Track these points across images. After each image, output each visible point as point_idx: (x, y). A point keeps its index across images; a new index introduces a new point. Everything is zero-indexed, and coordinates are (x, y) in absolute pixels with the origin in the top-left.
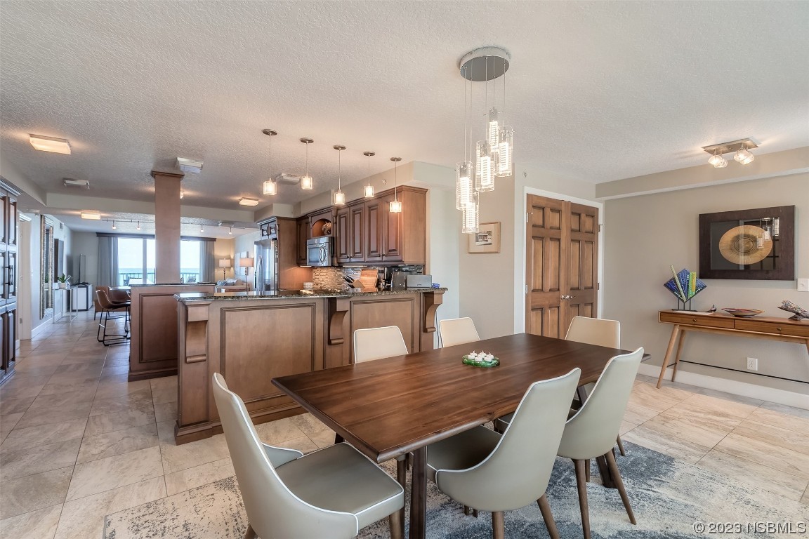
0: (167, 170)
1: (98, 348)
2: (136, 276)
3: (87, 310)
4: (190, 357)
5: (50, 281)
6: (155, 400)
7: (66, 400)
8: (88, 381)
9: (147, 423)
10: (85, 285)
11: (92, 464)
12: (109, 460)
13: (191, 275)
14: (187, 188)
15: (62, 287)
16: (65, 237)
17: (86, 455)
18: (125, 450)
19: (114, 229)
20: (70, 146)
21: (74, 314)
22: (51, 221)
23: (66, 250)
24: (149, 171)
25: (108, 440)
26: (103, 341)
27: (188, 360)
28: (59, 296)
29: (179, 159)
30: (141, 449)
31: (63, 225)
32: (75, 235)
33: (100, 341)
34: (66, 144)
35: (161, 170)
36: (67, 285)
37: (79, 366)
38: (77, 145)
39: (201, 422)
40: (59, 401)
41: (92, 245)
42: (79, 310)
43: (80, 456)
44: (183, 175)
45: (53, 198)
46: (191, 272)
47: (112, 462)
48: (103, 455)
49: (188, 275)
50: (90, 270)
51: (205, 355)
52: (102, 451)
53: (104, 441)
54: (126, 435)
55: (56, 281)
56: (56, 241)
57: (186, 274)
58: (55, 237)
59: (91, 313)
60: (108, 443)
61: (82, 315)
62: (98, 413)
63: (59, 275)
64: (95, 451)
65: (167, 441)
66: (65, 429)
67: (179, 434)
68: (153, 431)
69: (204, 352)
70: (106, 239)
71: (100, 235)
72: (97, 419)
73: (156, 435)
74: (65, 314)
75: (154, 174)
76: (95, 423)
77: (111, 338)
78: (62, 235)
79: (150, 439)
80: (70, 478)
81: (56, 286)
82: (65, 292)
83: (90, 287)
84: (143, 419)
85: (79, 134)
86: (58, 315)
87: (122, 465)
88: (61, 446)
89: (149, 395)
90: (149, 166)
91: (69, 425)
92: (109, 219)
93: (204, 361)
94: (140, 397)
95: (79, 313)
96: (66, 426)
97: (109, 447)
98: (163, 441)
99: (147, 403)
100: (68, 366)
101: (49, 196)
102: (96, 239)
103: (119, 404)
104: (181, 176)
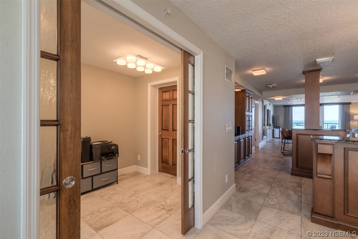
0: (311, 69)
1: (281, 155)
2: (302, 124)
3: (279, 138)
4: (320, 174)
5: (265, 126)
6: (303, 189)
7: (265, 175)
8: (274, 169)
9: (297, 200)
10: (279, 127)
11: (269, 209)
12: (276, 210)
13: (333, 125)
14: (324, 75)
15: (270, 128)
16: (271, 108)
17: (267, 203)
18: (283, 209)
19: (289, 103)
20: (266, 71)
21: (274, 139)
22: (266, 103)
23: (272, 114)
24: (302, 72)
25: (277, 201)
26: (283, 153)
27: (319, 175)
28: (269, 131)
29: (317, 60)
30: (291, 213)
31: (271, 104)
32: (276, 107)
33: (282, 152)
34: (264, 70)
35: (308, 70)
36: (272, 127)
37: (272, 161)
38: (268, 69)
39: (328, 216)
40: (263, 174)
41: (282, 111)
42: (276, 138)
43: (265, 202)
44: (321, 69)
45: (265, 94)
46: (333, 123)
47: (277, 212)
48: (273, 207)
49: (331, 125)
50: (281, 122)
51: (331, 176)
52: (274, 205)
53: (275, 200)
54: (285, 202)
55: (268, 126)
56: (268, 110)
57: (330, 124)
58: (267, 108)
59: (281, 139)
60: (277, 202)
61: (277, 140)
62: (275, 185)
63: (269, 124)
64: (271, 203)
65: (306, 216)
66: (262, 187)
67: (313, 216)
68: (299, 206)
69: (330, 174)
70: (287, 108)
71: (285, 106)
72: (275, 188)
73: (300, 210)
74: (271, 139)
75: (304, 73)
76: (273, 189)
77: (287, 152)
78: (270, 108)
79: (297, 210)
80: (260, 210)
81: (268, 127)
82: (271, 130)
83: (281, 128)
84: (295, 197)
85: (268, 64)
86: (268, 139)
87: (281, 216)
88: (259, 194)
89: (300, 186)
90: (301, 69)
91: (264, 186)
92: (287, 99)
93: (331, 179)
94: (295, 185)
95: (276, 139)
96: (263, 186)
97: (277, 204)
98: (304, 215)
99: (298, 190)
100: (268, 160)
101: (263, 93)
102: (283, 109)
103: (285, 185)
104: (320, 70)
